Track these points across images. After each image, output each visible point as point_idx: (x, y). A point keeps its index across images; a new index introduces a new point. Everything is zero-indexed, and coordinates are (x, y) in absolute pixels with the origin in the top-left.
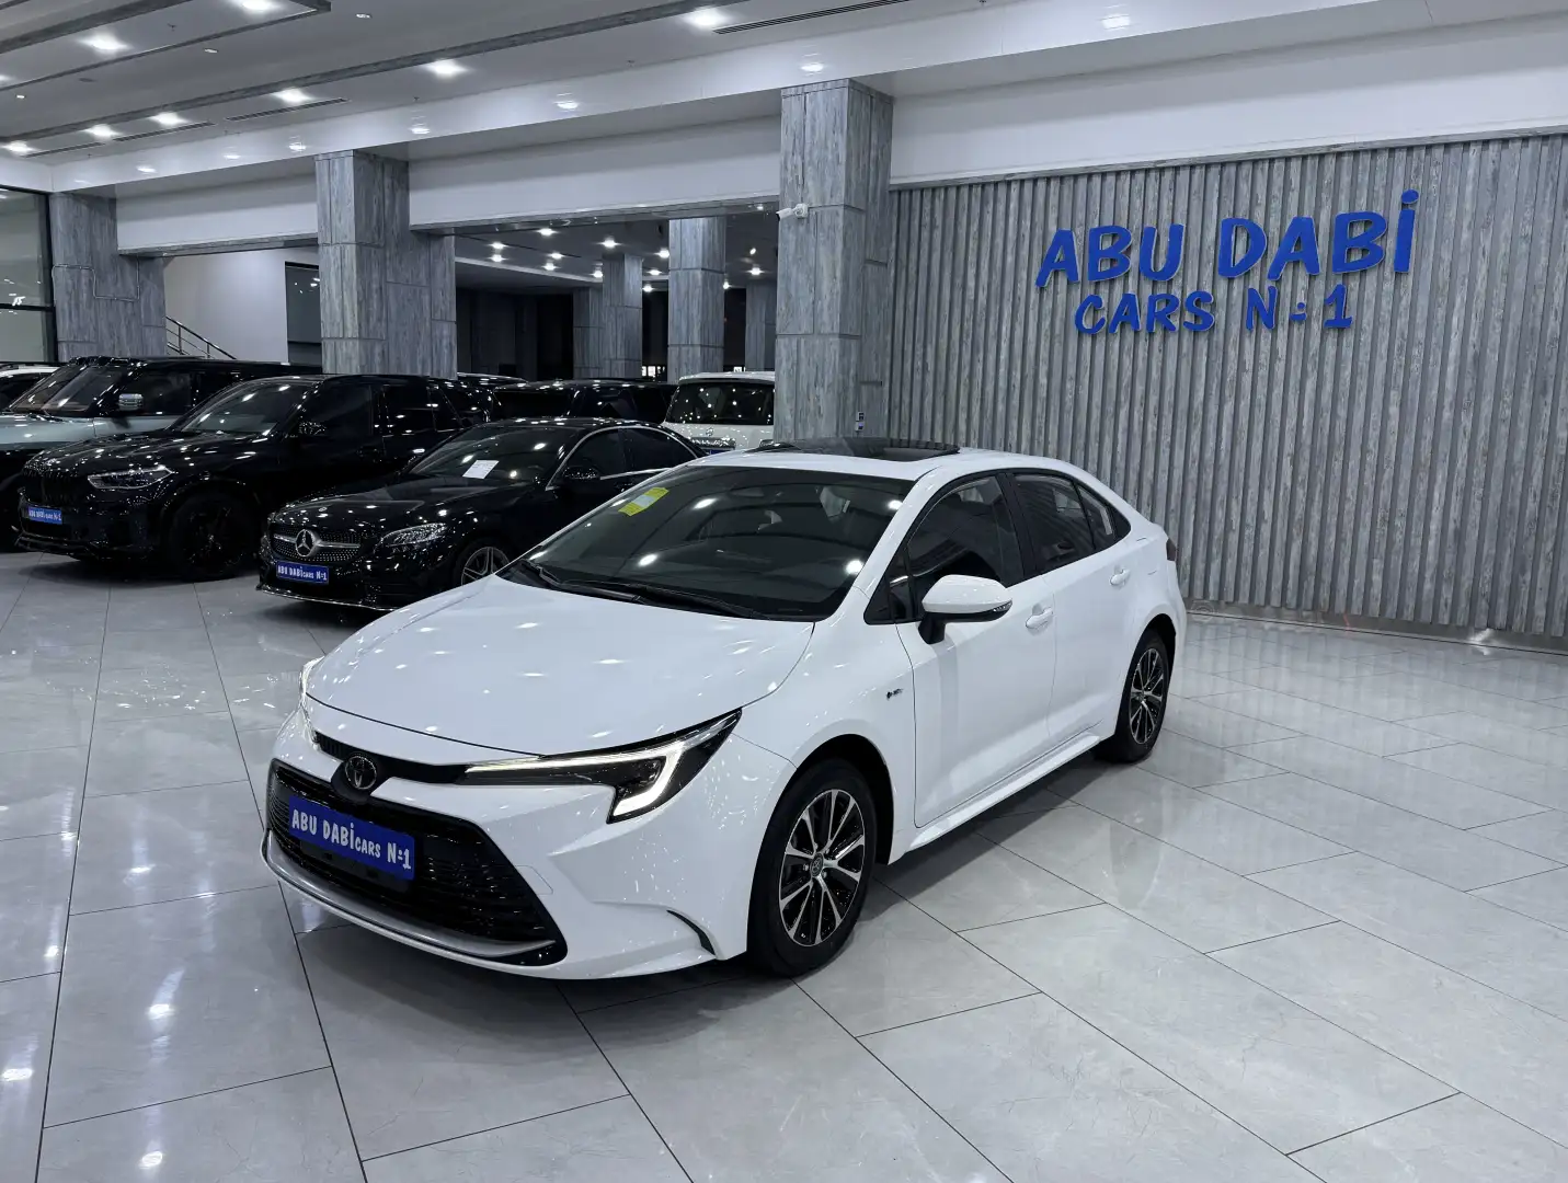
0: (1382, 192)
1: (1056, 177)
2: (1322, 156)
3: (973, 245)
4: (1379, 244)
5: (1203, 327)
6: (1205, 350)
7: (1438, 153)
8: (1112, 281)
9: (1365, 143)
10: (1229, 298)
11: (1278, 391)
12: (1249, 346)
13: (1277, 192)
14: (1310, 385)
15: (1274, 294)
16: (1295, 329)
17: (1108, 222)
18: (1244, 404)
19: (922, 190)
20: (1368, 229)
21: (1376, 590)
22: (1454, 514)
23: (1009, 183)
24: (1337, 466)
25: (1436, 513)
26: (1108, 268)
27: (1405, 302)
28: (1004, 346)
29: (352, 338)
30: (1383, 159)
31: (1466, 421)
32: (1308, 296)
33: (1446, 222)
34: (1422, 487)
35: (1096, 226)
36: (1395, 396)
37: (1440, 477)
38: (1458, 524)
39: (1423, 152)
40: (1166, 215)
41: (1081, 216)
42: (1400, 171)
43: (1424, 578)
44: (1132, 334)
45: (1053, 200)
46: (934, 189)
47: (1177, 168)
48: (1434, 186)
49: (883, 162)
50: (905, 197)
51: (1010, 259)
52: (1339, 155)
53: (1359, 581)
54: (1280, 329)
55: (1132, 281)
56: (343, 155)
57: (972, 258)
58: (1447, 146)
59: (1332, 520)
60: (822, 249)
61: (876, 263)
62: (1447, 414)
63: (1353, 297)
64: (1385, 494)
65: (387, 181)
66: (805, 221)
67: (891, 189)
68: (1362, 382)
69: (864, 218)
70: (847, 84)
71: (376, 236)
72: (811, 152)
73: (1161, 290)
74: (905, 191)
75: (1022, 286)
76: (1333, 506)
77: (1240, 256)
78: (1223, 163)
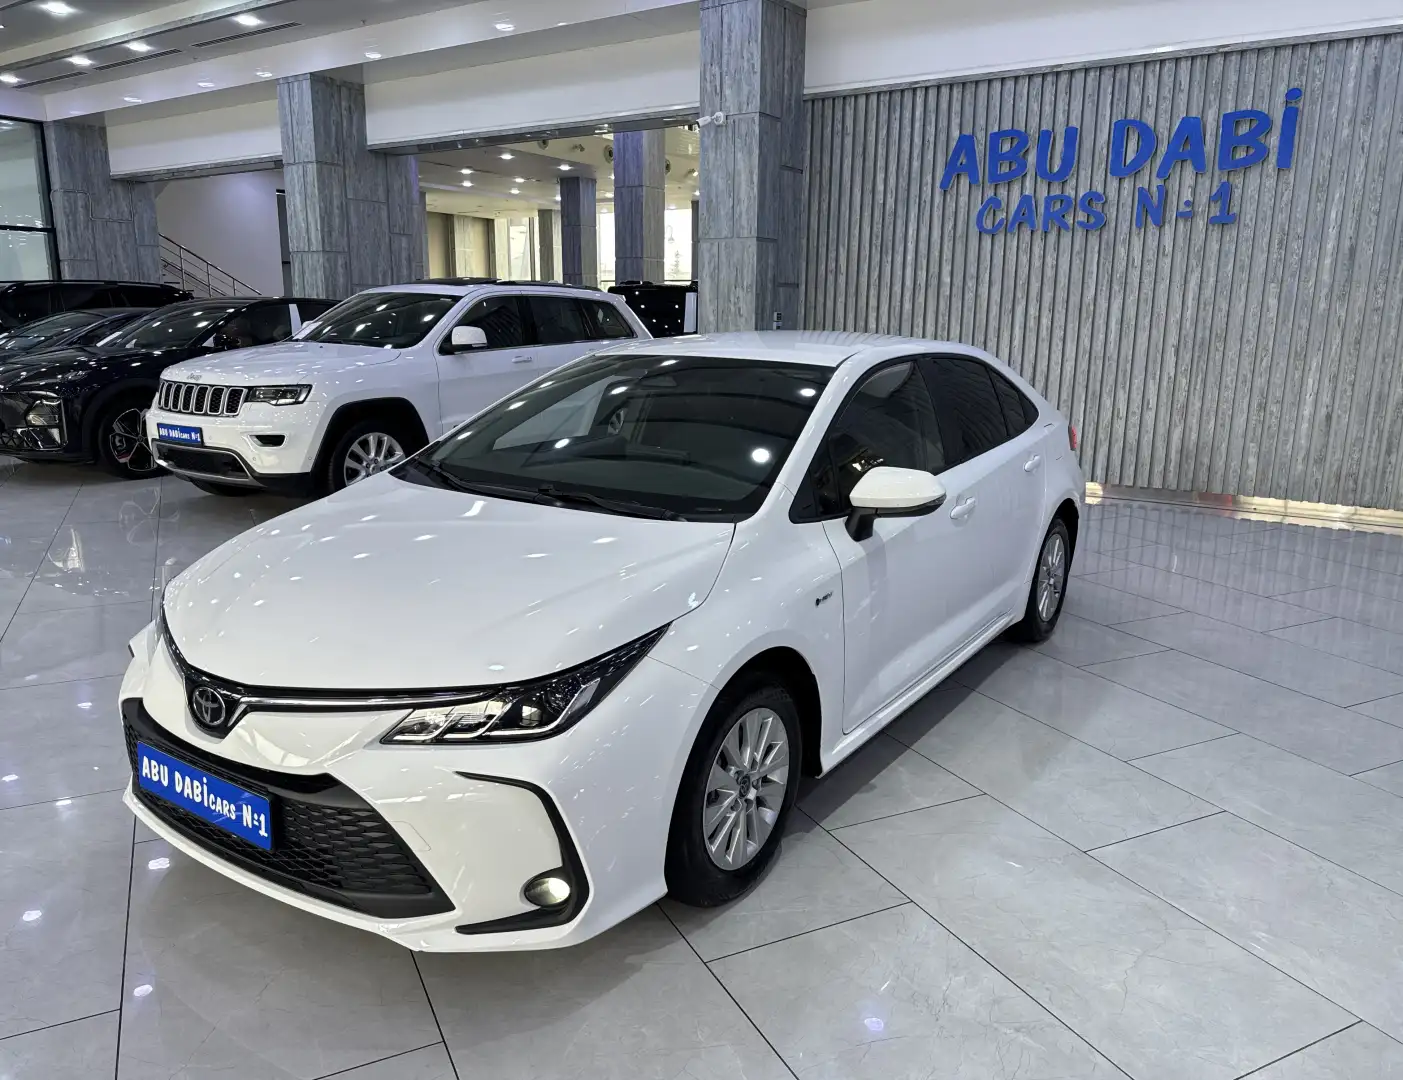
0: (1266, 92)
3: (881, 151)
4: (1263, 142)
5: (1093, 226)
6: (1096, 247)
7: (1322, 51)
8: (1010, 183)
12: (1137, 243)
13: (1166, 92)
14: (1194, 278)
15: (1164, 193)
16: (1182, 225)
17: (1007, 126)
18: (1132, 299)
19: (834, 99)
20: (1254, 124)
21: (1251, 472)
22: (1325, 398)
23: (915, 90)
24: (1217, 356)
25: (1309, 399)
26: (1007, 170)
27: (1287, 196)
28: (911, 246)
29: (317, 251)
30: (1269, 57)
31: (1340, 312)
32: (1194, 193)
33: (1328, 119)
34: (1296, 376)
35: (996, 129)
36: (1273, 288)
37: (1314, 365)
38: (1330, 410)
39: (1308, 49)
40: (1061, 117)
41: (981, 121)
42: (1285, 68)
44: (1029, 232)
45: (956, 107)
46: (844, 98)
47: (1072, 72)
48: (1317, 84)
49: (797, 72)
50: (818, 105)
51: (916, 164)
52: (1226, 54)
53: (1235, 464)
54: (1167, 227)
55: (1029, 183)
56: (301, 78)
57: (881, 163)
58: (1331, 43)
59: (1210, 405)
60: (739, 155)
61: (791, 169)
63: (1237, 193)
64: (1261, 381)
65: (344, 103)
66: (724, 129)
67: (806, 98)
68: (1244, 275)
69: (779, 125)
71: (335, 155)
72: (728, 62)
73: (1056, 191)
74: (818, 99)
75: (927, 190)
76: (1212, 394)
77: (1131, 156)
78: (1116, 66)
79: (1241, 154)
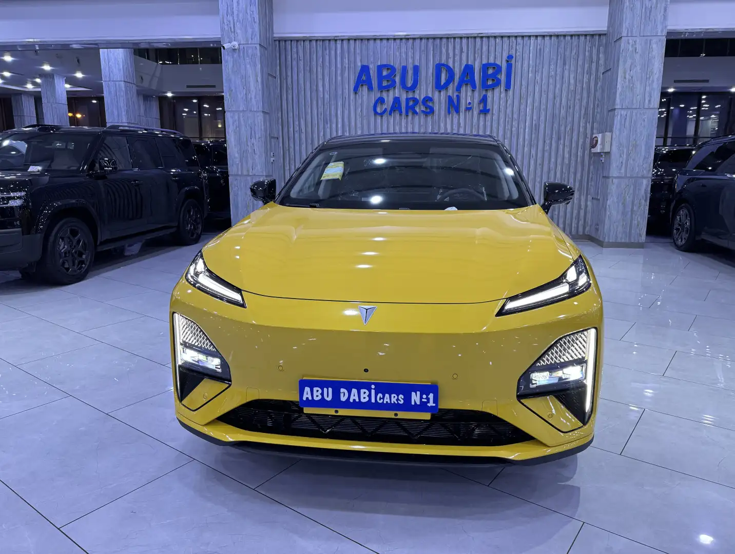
0: (499, 55)
2: (475, 37)
3: (320, 71)
4: (499, 77)
5: (430, 112)
6: (431, 123)
7: (519, 39)
8: (388, 91)
9: (492, 33)
10: (440, 100)
12: (449, 121)
13: (457, 52)
15: (458, 97)
16: (467, 114)
17: (385, 62)
19: (291, 41)
20: (495, 69)
23: (336, 40)
26: (386, 84)
27: (510, 102)
30: (499, 40)
32: (472, 99)
33: (523, 68)
35: (379, 64)
39: (514, 38)
40: (410, 60)
41: (372, 59)
42: (506, 47)
44: (399, 115)
45: (358, 51)
46: (297, 41)
47: (414, 39)
48: (518, 54)
49: (271, 25)
50: (282, 44)
51: (339, 78)
52: (482, 37)
54: (461, 114)
55: (397, 91)
61: (272, 76)
62: (526, 147)
66: (237, 51)
67: (275, 39)
69: (266, 51)
74: (282, 40)
75: (346, 92)
77: (443, 81)
78: (434, 38)
79: (490, 82)
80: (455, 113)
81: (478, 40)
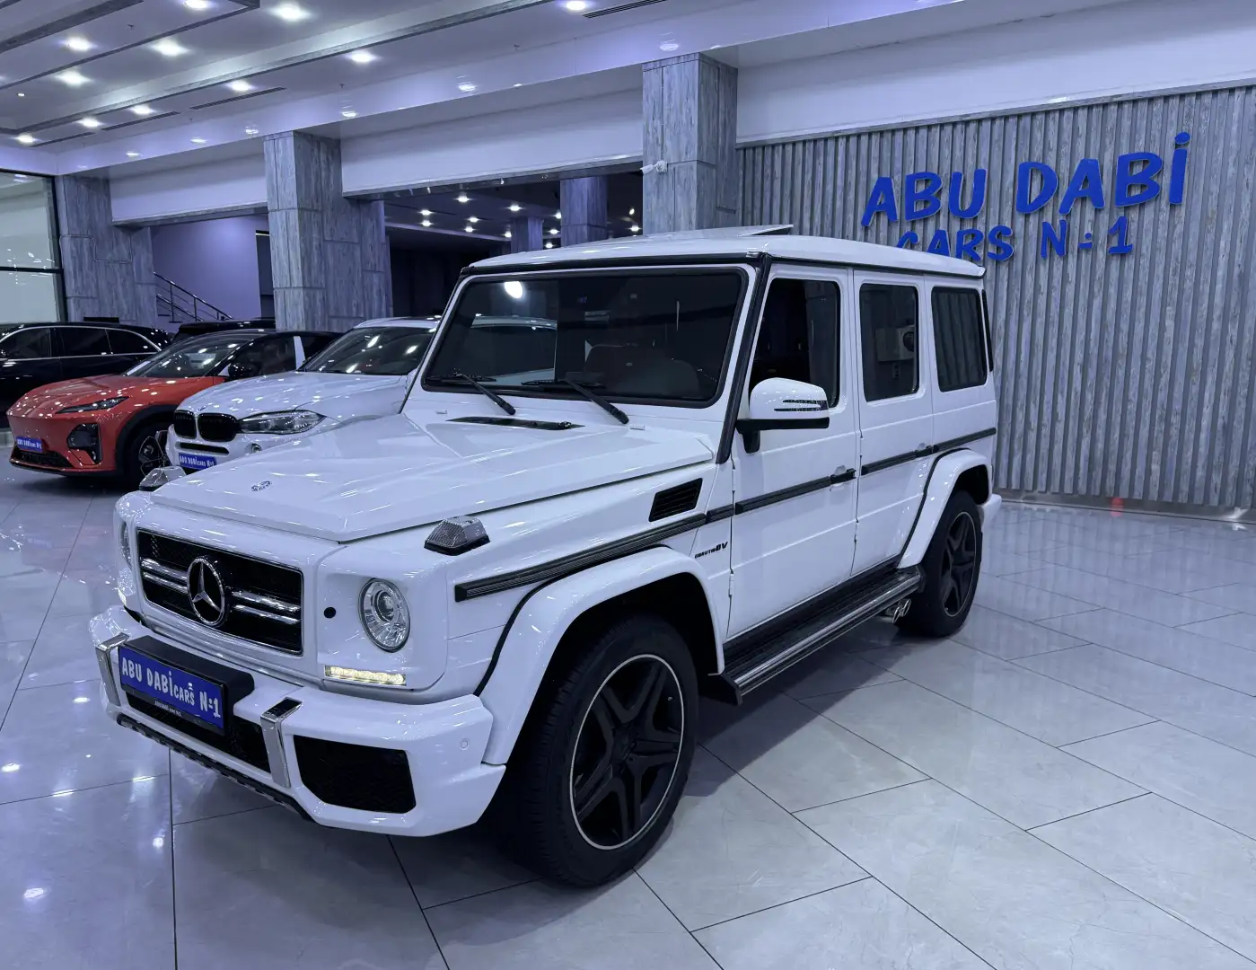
0: (1158, 135)
1: (876, 132)
2: (1105, 105)
3: (807, 193)
4: (1155, 180)
5: (1005, 255)
6: (1006, 277)
7: (1207, 99)
8: (925, 220)
9: (1143, 93)
10: (1026, 232)
11: (1069, 311)
12: (1043, 271)
13: (1066, 136)
14: (1097, 303)
15: (1065, 227)
16: (1084, 256)
17: (921, 169)
18: (1041, 320)
19: (763, 148)
20: (1147, 166)
21: (1155, 477)
22: (1223, 411)
23: (837, 139)
24: (1121, 373)
25: (1207, 411)
26: (922, 208)
27: (1179, 228)
29: (298, 287)
30: (1159, 104)
31: (1233, 332)
33: (1214, 159)
34: (1194, 389)
35: (912, 172)
36: (1170, 311)
37: (1211, 379)
38: (1226, 420)
39: (1194, 98)
40: (971, 162)
41: (898, 165)
42: (1173, 117)
43: (1196, 467)
45: (875, 153)
46: (773, 146)
47: (979, 121)
48: (1203, 128)
49: (730, 125)
50: (750, 153)
51: (839, 204)
52: (1120, 104)
53: (1140, 470)
54: (1070, 256)
55: (943, 220)
56: (284, 135)
58: (1215, 92)
59: (1117, 419)
60: (679, 199)
61: (727, 210)
62: (1216, 326)
63: (1133, 227)
64: (1162, 396)
65: (323, 157)
66: (665, 176)
67: (738, 147)
68: (1142, 301)
69: (714, 171)
70: (697, 57)
71: (315, 204)
72: (668, 116)
73: (968, 226)
74: (749, 148)
75: (850, 226)
76: (1117, 407)
78: (1019, 115)
79: (1136, 192)
80: (1056, 256)
81: (1114, 108)
